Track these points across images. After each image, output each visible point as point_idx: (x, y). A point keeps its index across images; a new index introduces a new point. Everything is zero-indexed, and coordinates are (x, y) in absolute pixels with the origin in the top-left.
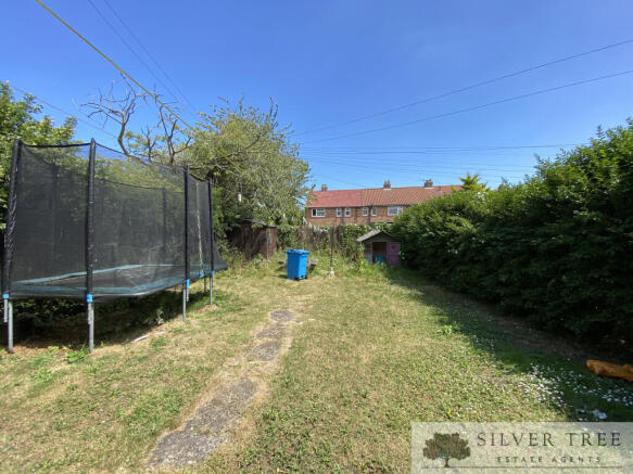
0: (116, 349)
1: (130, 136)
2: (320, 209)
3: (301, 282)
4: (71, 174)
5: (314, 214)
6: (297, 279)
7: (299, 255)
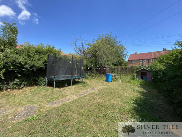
0: (58, 89)
1: (77, 48)
2: (133, 60)
3: (109, 83)
4: (60, 59)
5: (131, 62)
6: (108, 82)
7: (109, 75)
